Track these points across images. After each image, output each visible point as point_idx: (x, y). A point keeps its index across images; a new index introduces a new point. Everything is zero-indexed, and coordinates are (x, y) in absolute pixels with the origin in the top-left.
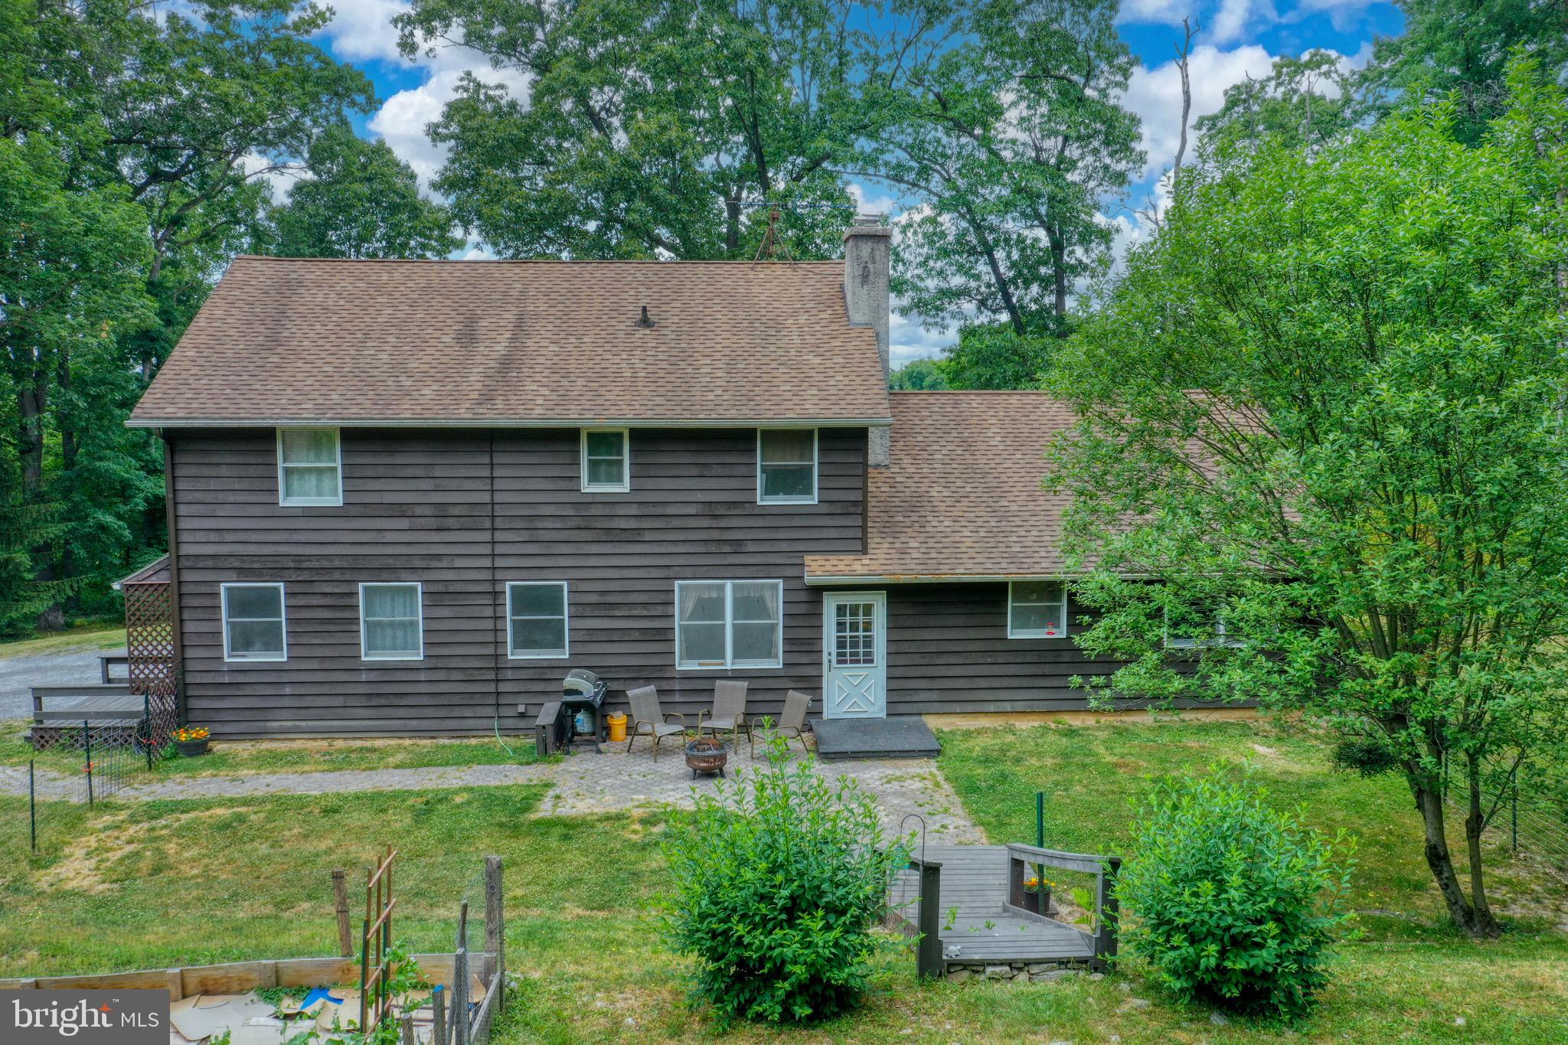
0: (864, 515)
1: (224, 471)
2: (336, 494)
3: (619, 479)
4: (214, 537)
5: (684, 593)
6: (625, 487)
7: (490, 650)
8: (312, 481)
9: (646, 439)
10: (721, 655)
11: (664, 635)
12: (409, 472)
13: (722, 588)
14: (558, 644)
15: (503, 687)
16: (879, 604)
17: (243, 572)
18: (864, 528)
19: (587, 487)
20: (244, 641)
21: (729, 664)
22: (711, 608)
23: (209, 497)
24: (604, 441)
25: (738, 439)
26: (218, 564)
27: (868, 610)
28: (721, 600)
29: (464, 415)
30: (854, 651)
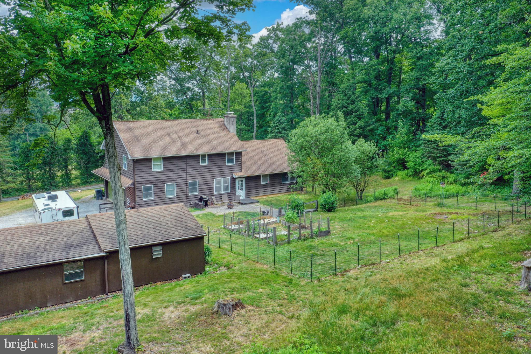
0: (241, 166)
1: (143, 166)
2: (161, 168)
3: (205, 162)
4: (141, 178)
5: (216, 180)
6: (207, 163)
7: (186, 194)
8: (157, 166)
9: (210, 156)
10: (220, 191)
11: (212, 188)
12: (173, 164)
13: (221, 180)
14: (196, 191)
15: (188, 200)
16: (244, 180)
17: (146, 183)
18: (241, 168)
19: (201, 164)
20: (146, 196)
21: (222, 192)
22: (219, 183)
23: (140, 171)
24: (204, 156)
25: (223, 155)
26: (142, 182)
27: (242, 181)
28: (221, 182)
29: (184, 153)
30: (240, 188)
